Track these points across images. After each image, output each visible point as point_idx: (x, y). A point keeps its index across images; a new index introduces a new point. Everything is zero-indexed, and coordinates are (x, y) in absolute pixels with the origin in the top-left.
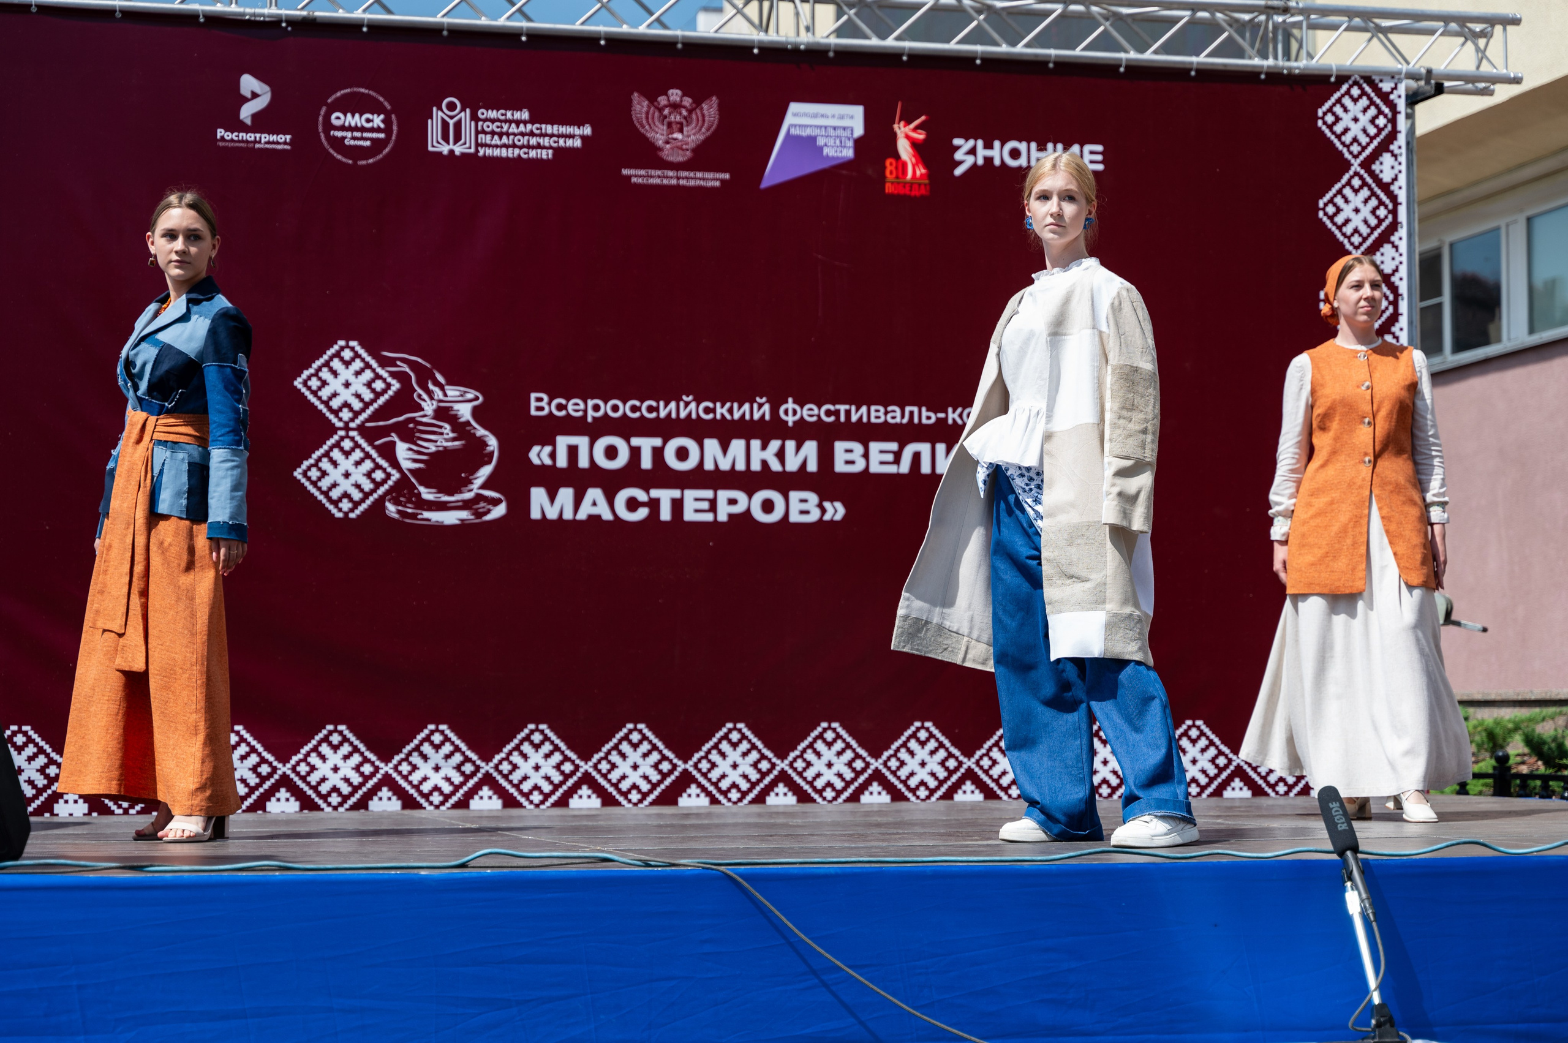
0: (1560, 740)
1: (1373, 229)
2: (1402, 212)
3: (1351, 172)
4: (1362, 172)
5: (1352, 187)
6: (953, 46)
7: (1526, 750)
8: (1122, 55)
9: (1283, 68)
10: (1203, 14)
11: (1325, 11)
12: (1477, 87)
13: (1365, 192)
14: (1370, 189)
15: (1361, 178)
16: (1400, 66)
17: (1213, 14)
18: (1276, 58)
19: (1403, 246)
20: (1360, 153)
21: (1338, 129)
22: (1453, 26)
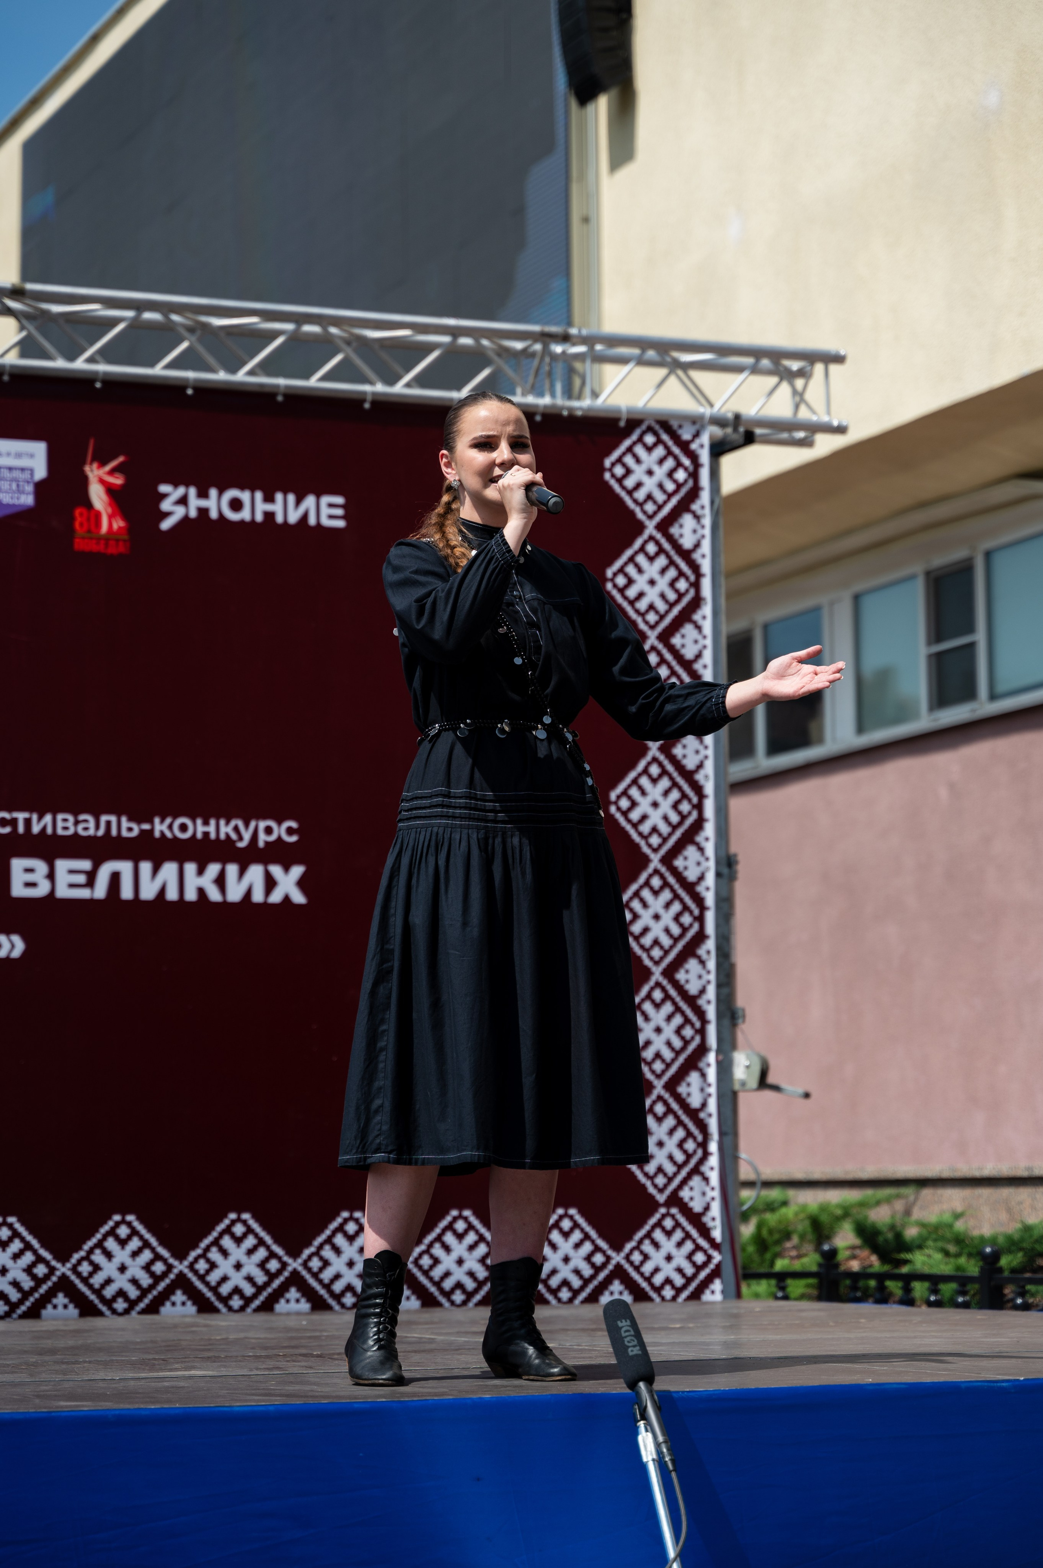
0: (898, 1229)
1: (672, 605)
2: (706, 585)
3: (645, 536)
4: (659, 536)
5: (646, 554)
6: (158, 370)
7: (857, 1242)
8: (367, 388)
9: (562, 408)
10: (465, 341)
11: (614, 341)
12: (793, 438)
13: (662, 561)
14: (668, 556)
15: (657, 543)
16: (701, 410)
17: (477, 340)
18: (553, 395)
19: (707, 627)
20: (655, 513)
21: (630, 483)
22: (765, 363)
